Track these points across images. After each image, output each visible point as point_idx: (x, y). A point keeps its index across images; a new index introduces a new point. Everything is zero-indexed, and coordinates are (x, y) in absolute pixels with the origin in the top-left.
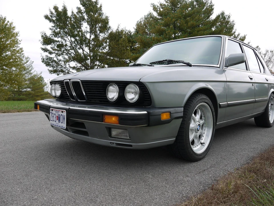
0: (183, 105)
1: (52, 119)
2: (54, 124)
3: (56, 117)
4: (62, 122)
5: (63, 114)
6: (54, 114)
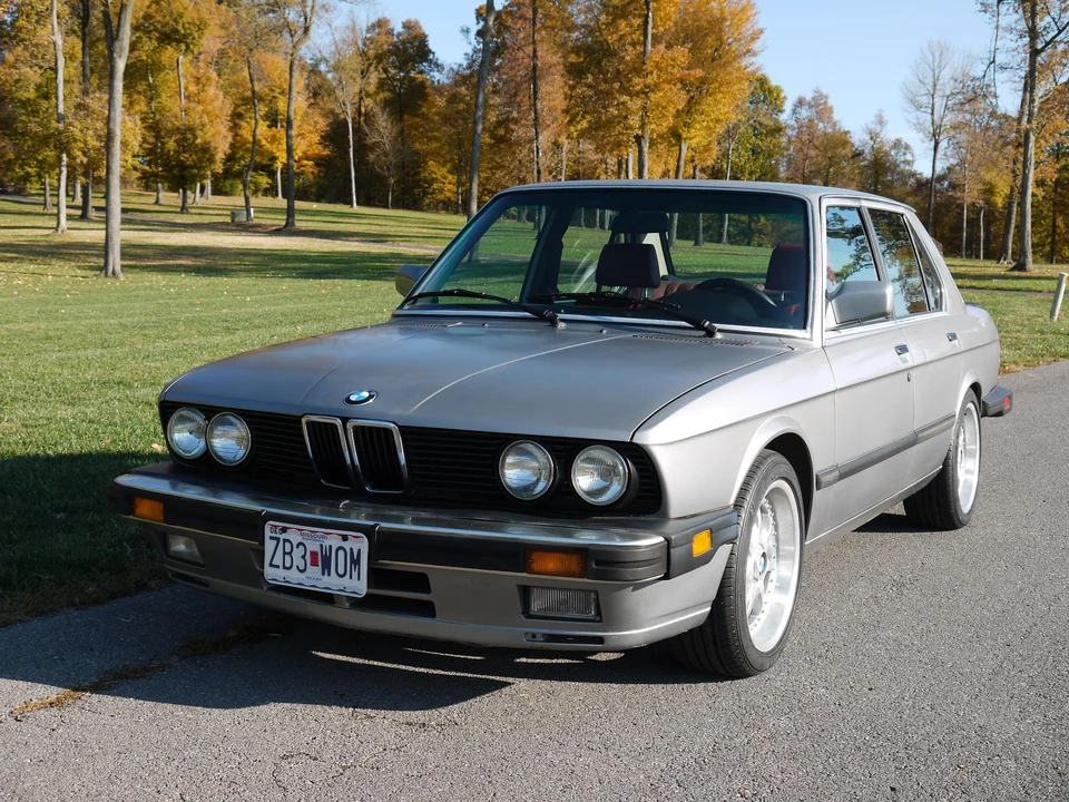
0: (732, 501)
1: (278, 560)
2: (294, 578)
3: (308, 554)
4: (341, 571)
5: (347, 545)
6: (295, 546)
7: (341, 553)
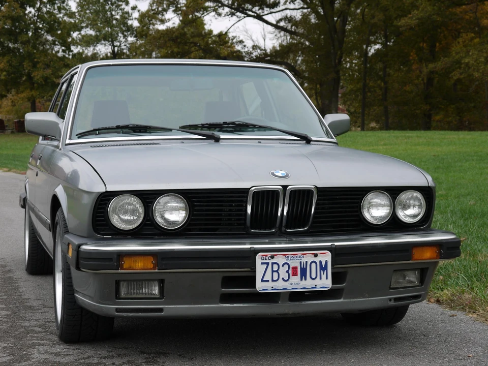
1: (268, 277)
2: (280, 286)
3: (291, 269)
4: (314, 276)
5: (317, 260)
6: (281, 265)
7: (313, 265)
